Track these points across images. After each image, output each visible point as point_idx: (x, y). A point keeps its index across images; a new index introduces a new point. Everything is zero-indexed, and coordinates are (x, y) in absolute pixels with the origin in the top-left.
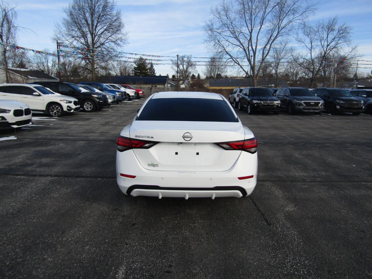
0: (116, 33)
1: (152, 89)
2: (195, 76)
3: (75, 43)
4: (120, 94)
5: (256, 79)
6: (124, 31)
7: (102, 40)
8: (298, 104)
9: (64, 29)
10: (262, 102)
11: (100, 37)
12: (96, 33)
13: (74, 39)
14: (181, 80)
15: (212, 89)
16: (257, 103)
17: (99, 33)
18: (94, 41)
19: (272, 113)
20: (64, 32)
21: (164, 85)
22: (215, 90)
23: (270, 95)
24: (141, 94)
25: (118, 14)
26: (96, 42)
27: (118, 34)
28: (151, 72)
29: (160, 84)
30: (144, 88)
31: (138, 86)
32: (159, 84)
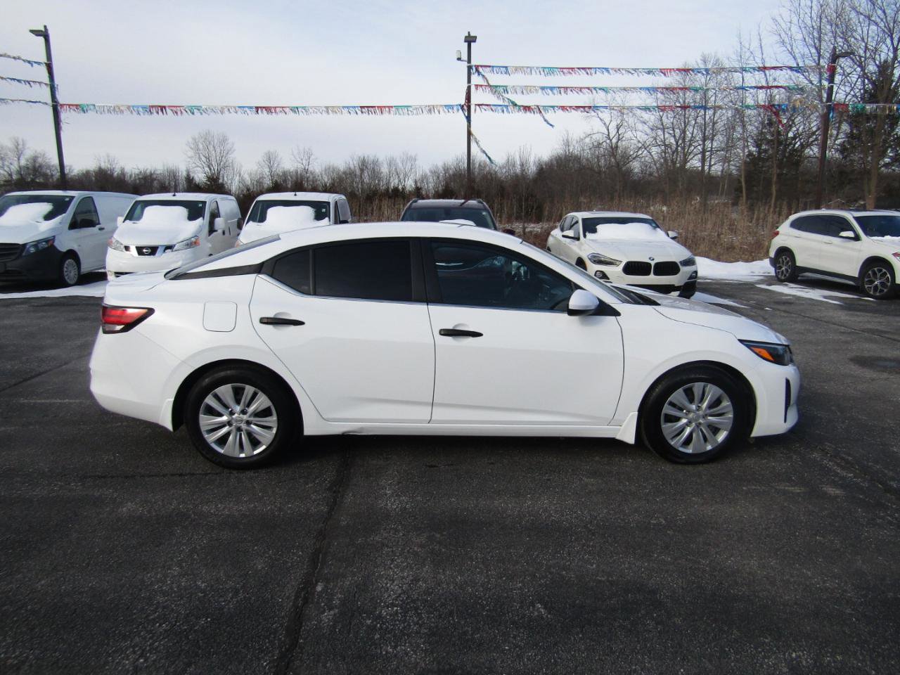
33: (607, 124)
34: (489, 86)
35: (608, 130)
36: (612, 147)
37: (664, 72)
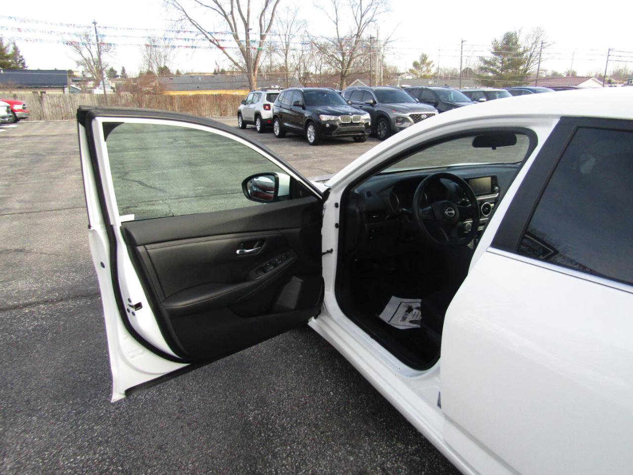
1: (44, 99)
2: (116, 72)
5: (254, 75)
8: (401, 119)
10: (339, 118)
14: (90, 80)
15: (179, 95)
16: (328, 121)
19: (351, 139)
21: (63, 88)
22: (187, 98)
23: (343, 104)
24: (20, 110)
28: (17, 64)
29: (54, 88)
30: (23, 97)
31: (7, 92)
32: (50, 88)
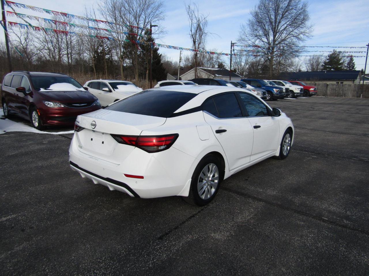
0: (299, 26)
3: (258, 42)
4: (278, 91)
6: (308, 23)
7: (283, 36)
9: (248, 30)
11: (282, 33)
12: (278, 30)
13: (257, 38)
17: (281, 30)
18: (276, 38)
20: (248, 33)
21: (354, 81)
25: (305, 6)
26: (277, 39)
27: (301, 27)
28: (350, 67)
29: (349, 80)
32: (347, 80)
33: (19, 37)
34: (16, 14)
35: (20, 40)
36: (23, 48)
37: (47, 11)
